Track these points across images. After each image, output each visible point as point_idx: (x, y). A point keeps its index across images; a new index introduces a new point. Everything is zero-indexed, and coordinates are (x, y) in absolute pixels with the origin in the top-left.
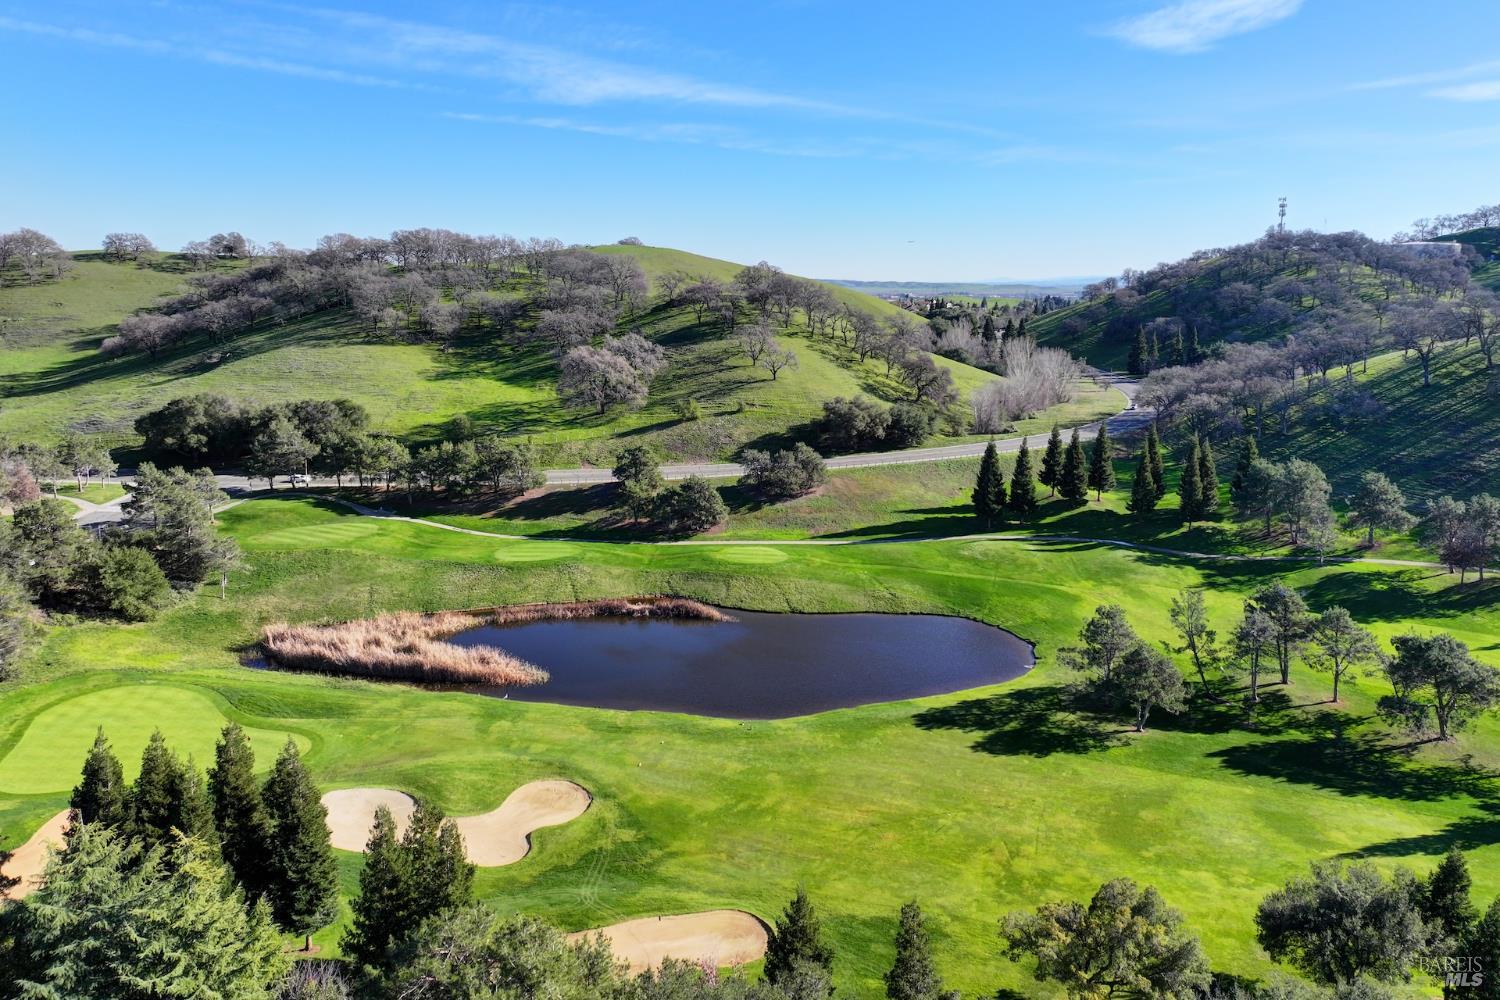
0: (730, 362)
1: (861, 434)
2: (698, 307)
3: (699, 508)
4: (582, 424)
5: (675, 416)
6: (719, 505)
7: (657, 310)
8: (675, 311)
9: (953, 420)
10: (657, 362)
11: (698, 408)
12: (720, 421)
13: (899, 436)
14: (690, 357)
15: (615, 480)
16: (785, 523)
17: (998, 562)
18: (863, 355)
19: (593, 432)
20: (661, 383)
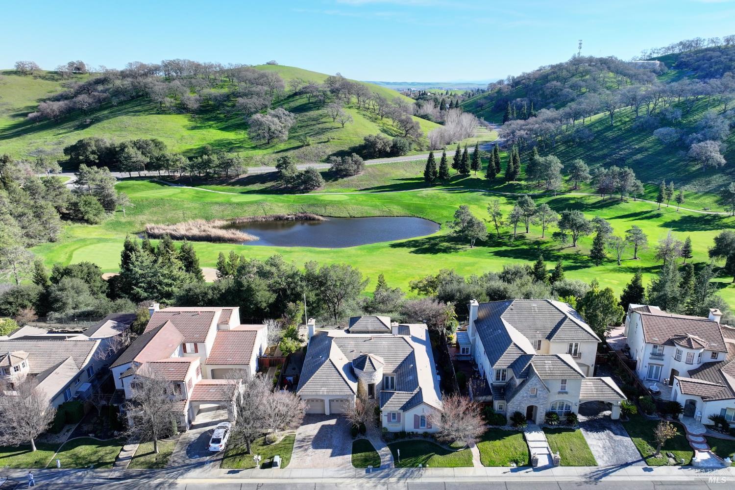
0: (323, 120)
1: (380, 150)
2: (308, 95)
3: (312, 180)
4: (260, 148)
5: (300, 144)
6: (321, 179)
7: (289, 97)
8: (298, 97)
9: (419, 144)
10: (291, 120)
11: (310, 140)
12: (320, 146)
13: (395, 151)
14: (305, 118)
15: (277, 170)
16: (348, 186)
17: (431, 198)
18: (382, 116)
19: (265, 152)
20: (293, 130)
